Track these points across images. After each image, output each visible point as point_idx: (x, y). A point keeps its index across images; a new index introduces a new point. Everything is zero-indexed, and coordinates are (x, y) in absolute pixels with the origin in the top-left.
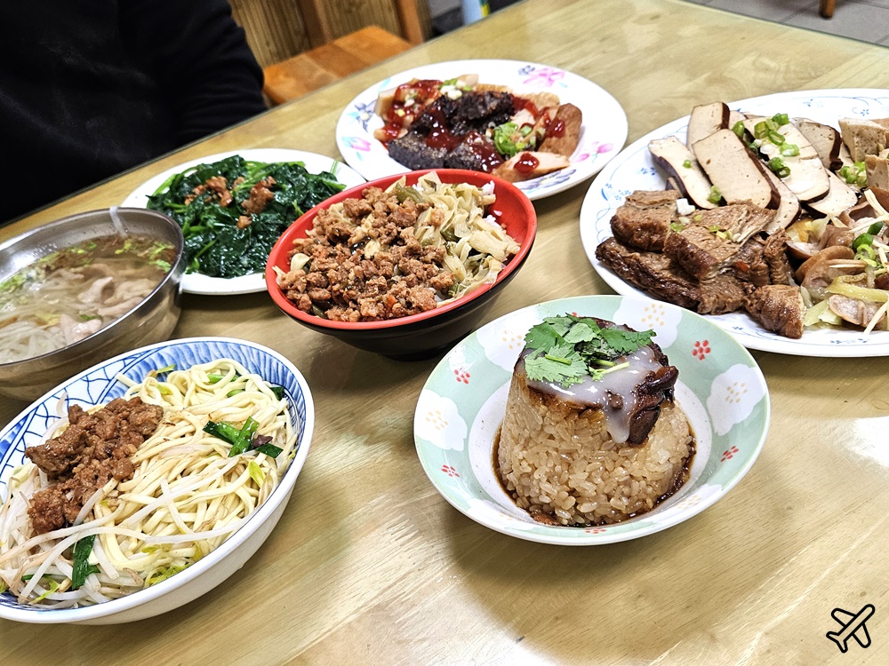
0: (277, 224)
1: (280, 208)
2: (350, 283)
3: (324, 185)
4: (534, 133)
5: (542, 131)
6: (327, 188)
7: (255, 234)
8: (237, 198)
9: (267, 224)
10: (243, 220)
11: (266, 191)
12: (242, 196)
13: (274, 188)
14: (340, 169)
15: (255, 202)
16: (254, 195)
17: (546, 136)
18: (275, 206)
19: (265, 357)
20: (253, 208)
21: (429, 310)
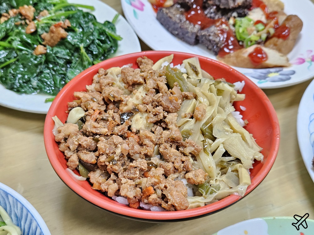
0: (65, 59)
1: (70, 46)
2: (116, 158)
3: (106, 34)
4: (265, 31)
5: (272, 31)
6: (107, 37)
7: (47, 62)
8: (39, 30)
9: (58, 57)
10: (40, 49)
11: (62, 32)
12: (43, 29)
13: (69, 30)
14: (119, 20)
15: (52, 37)
16: (52, 32)
17: (274, 36)
18: (67, 44)
19: (27, 215)
20: (49, 41)
21: (181, 210)
